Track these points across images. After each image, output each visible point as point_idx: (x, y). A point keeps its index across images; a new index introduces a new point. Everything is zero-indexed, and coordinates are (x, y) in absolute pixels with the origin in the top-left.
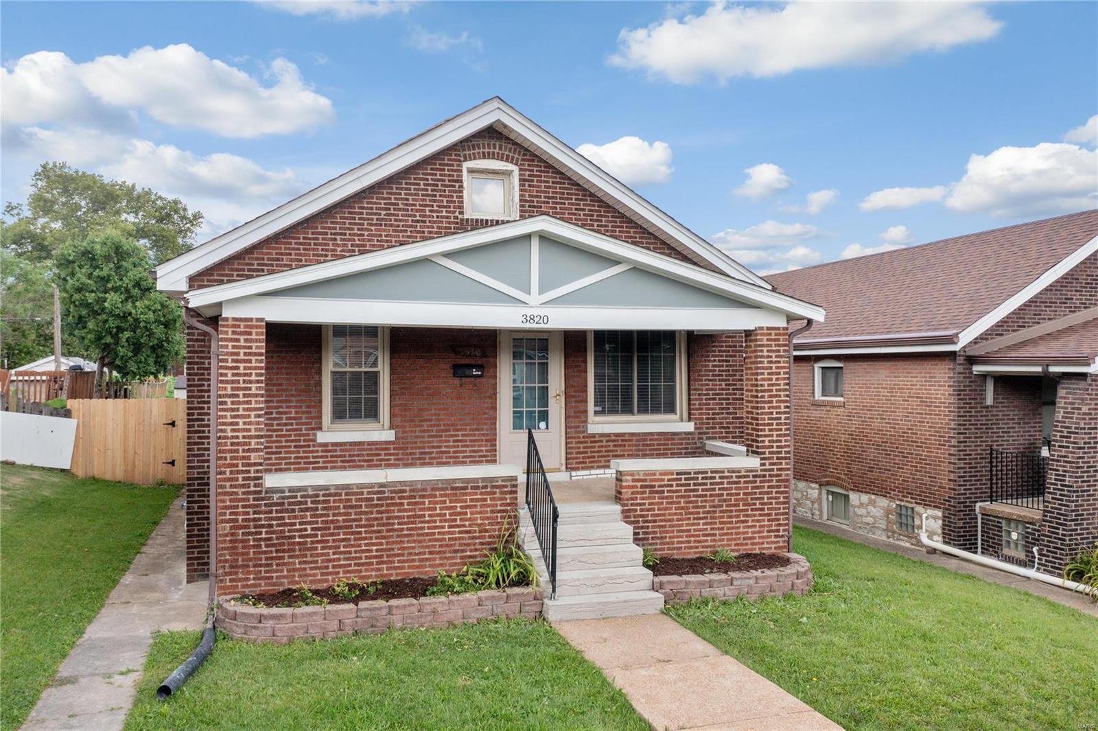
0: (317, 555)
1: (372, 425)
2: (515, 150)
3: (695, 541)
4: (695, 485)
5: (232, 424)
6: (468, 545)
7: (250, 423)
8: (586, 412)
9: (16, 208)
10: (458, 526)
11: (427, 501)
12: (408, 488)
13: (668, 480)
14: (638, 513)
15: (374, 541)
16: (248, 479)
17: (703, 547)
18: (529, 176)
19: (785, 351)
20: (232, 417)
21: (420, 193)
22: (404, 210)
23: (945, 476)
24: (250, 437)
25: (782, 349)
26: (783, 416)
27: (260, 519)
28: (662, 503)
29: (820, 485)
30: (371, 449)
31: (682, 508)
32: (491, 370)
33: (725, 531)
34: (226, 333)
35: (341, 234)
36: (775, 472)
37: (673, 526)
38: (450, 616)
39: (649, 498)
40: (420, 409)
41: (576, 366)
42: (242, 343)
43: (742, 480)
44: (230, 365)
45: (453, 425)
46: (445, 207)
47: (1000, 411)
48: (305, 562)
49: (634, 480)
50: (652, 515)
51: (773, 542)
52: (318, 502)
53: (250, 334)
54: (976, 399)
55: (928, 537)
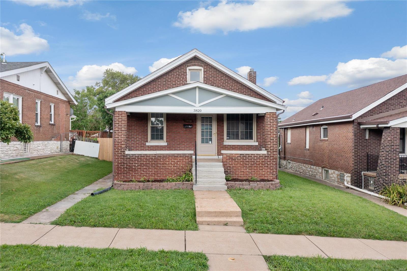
0: (139, 172)
1: (161, 141)
2: (202, 63)
3: (246, 175)
4: (245, 158)
5: (118, 138)
6: (178, 172)
7: (122, 138)
8: (223, 139)
9: (99, 84)
10: (176, 166)
11: (167, 159)
12: (162, 156)
13: (237, 156)
14: (228, 165)
15: (153, 169)
16: (122, 152)
17: (248, 176)
18: (206, 70)
19: (275, 119)
20: (118, 136)
21: (175, 77)
22: (170, 82)
23: (351, 162)
24: (122, 141)
25: (274, 119)
26: (275, 139)
27: (124, 162)
28: (235, 163)
29: (322, 168)
30: (161, 148)
31: (242, 165)
32: (195, 126)
33: (255, 172)
34: (116, 115)
35: (153, 89)
36: (272, 155)
37: (239, 170)
38: (167, 187)
39: (231, 161)
40: (174, 137)
41: (220, 125)
42: (120, 117)
43: (261, 157)
44: (117, 123)
45: (183, 141)
46: (182, 80)
47: (372, 141)
48: (136, 174)
49: (226, 156)
50: (232, 166)
51: (271, 176)
52: (139, 158)
53: (122, 115)
54: (362, 137)
55: (347, 183)
